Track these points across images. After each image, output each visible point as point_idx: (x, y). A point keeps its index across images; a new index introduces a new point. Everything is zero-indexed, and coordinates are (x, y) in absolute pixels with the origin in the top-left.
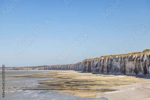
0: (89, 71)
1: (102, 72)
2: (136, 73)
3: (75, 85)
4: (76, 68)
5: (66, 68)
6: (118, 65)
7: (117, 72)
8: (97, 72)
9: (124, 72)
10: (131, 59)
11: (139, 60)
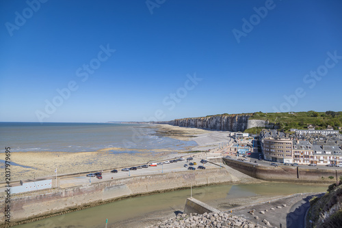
0: (177, 125)
1: (185, 126)
2: (202, 127)
3: (175, 133)
4: (170, 123)
5: (164, 123)
6: (193, 123)
7: (192, 126)
8: (181, 126)
9: (196, 127)
10: (200, 120)
11: (204, 121)
